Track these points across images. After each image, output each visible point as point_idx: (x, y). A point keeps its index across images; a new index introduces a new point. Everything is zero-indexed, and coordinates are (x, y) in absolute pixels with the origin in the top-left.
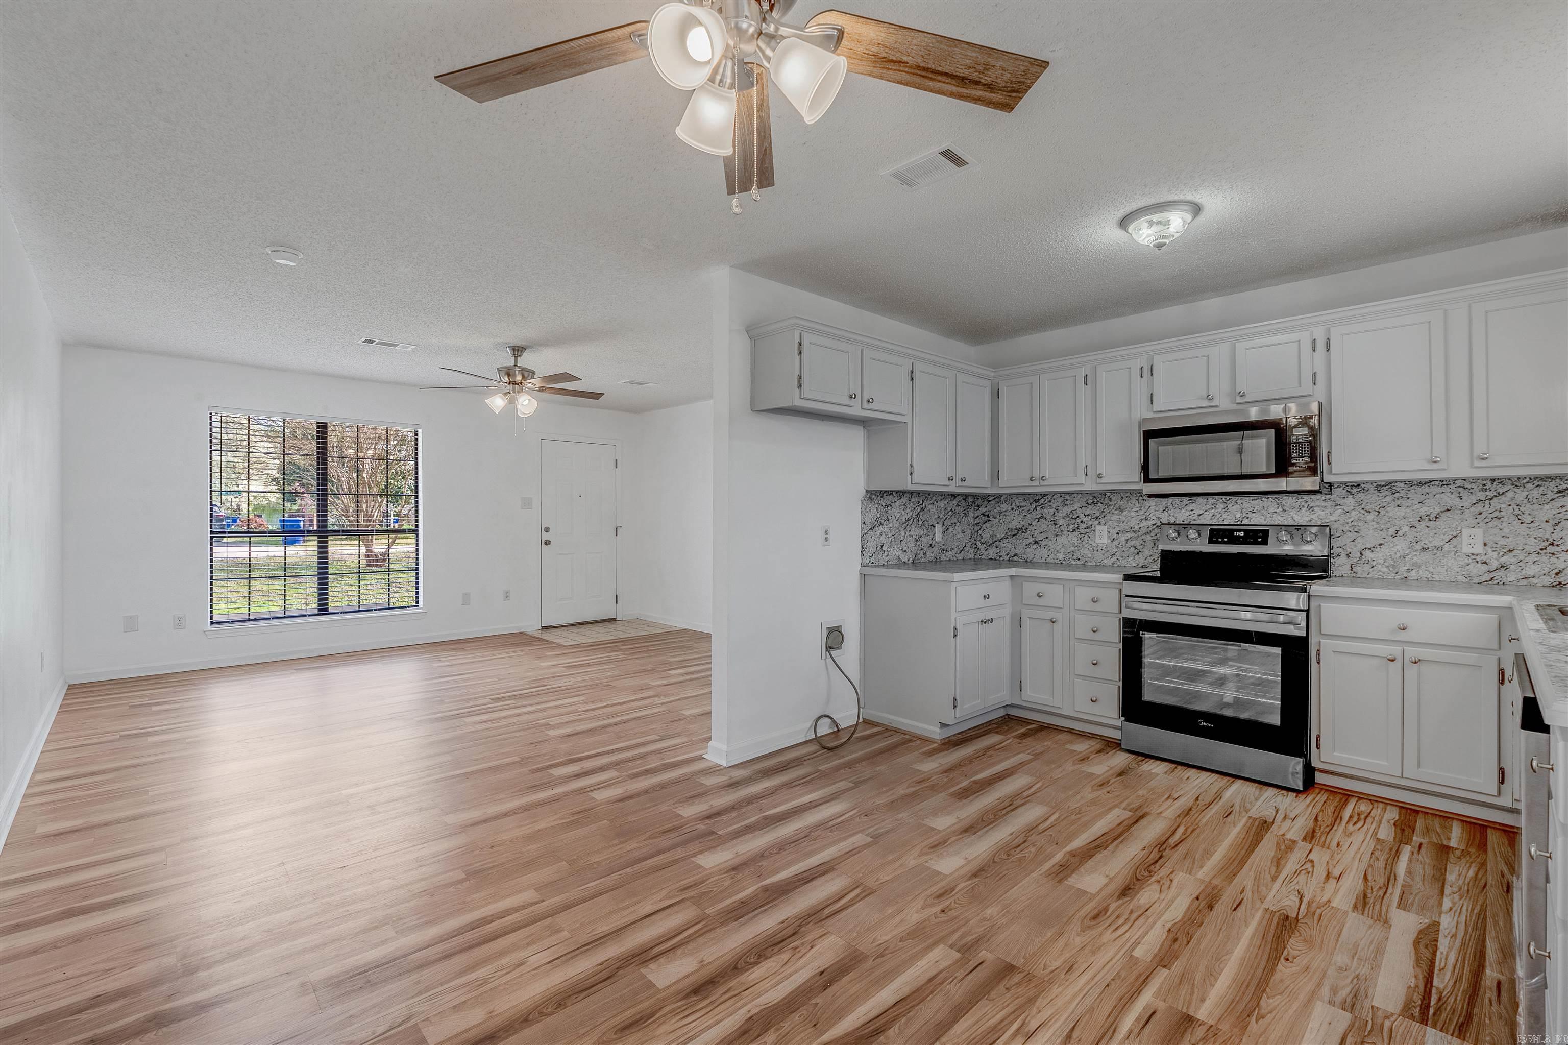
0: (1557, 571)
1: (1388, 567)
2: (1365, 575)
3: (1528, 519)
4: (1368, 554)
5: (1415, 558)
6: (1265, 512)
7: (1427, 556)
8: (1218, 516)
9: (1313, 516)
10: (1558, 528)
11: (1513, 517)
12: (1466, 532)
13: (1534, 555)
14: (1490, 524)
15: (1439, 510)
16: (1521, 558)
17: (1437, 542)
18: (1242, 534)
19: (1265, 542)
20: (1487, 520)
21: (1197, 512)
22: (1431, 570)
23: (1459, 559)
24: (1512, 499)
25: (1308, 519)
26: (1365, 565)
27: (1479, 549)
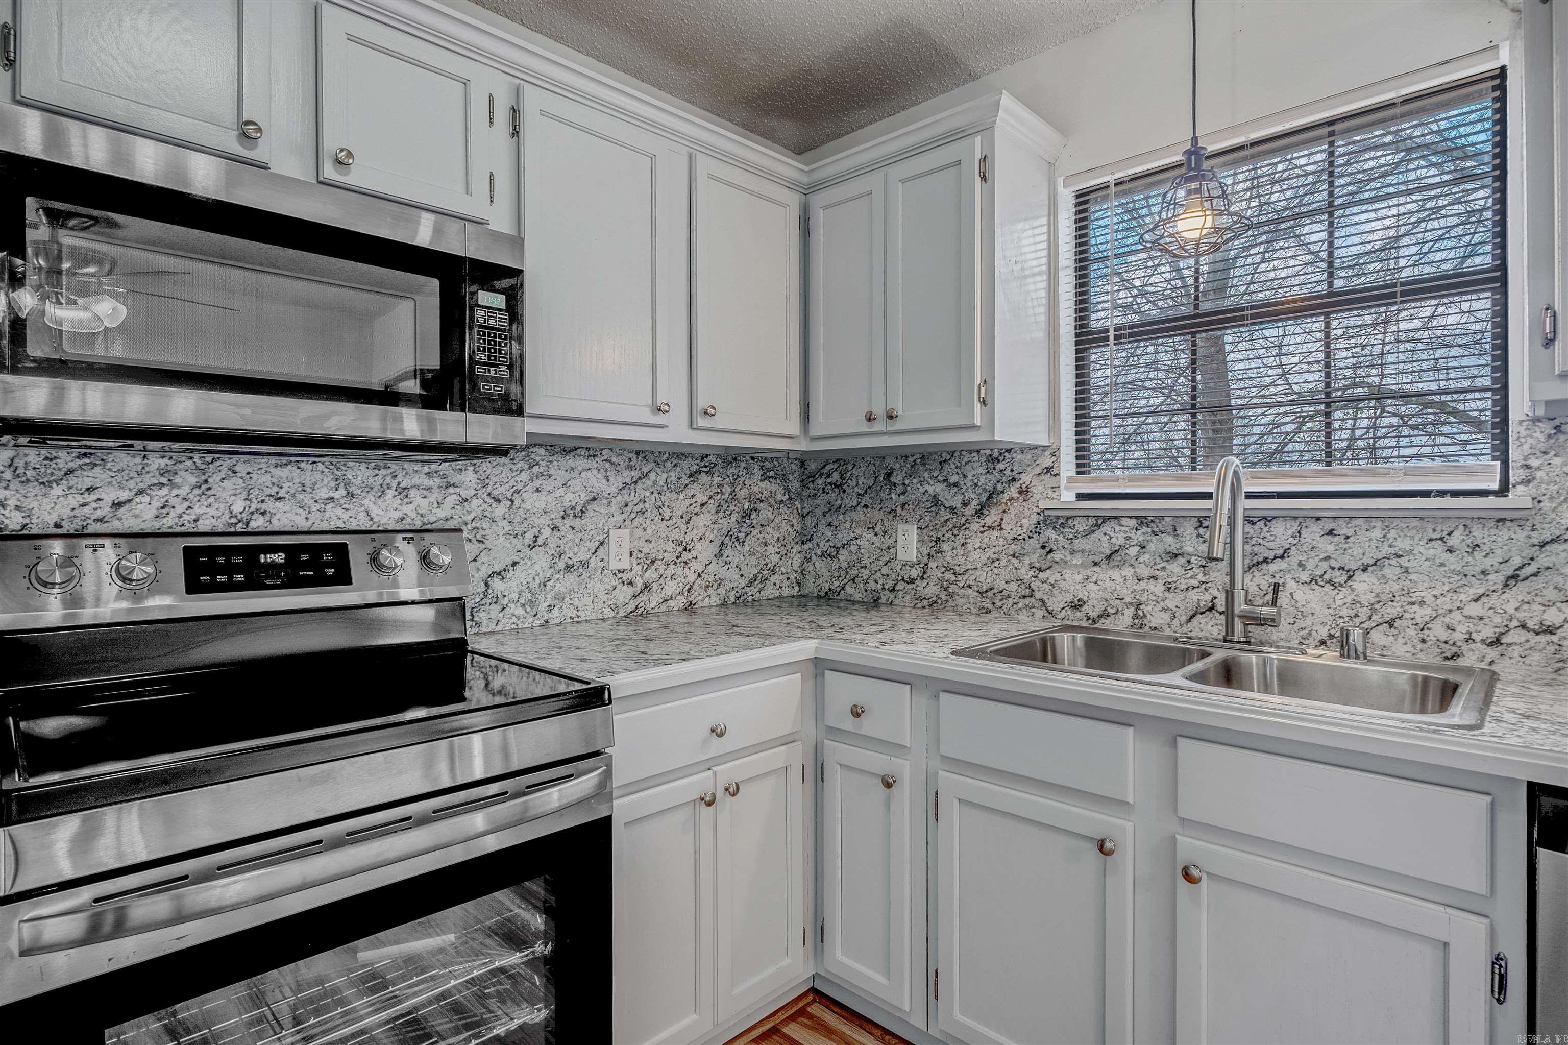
0: (688, 586)
1: (523, 605)
2: (492, 627)
3: (667, 513)
4: (497, 585)
5: (558, 585)
6: (307, 499)
7: (572, 578)
8: (180, 509)
9: (408, 509)
10: (690, 526)
11: (655, 511)
12: (614, 534)
13: (672, 566)
14: (635, 523)
15: (585, 499)
16: (662, 571)
17: (583, 556)
18: (279, 558)
19: (343, 578)
20: (633, 515)
21: (110, 495)
22: (576, 603)
23: (606, 580)
24: (655, 482)
25: (397, 515)
26: (493, 606)
27: (625, 564)
